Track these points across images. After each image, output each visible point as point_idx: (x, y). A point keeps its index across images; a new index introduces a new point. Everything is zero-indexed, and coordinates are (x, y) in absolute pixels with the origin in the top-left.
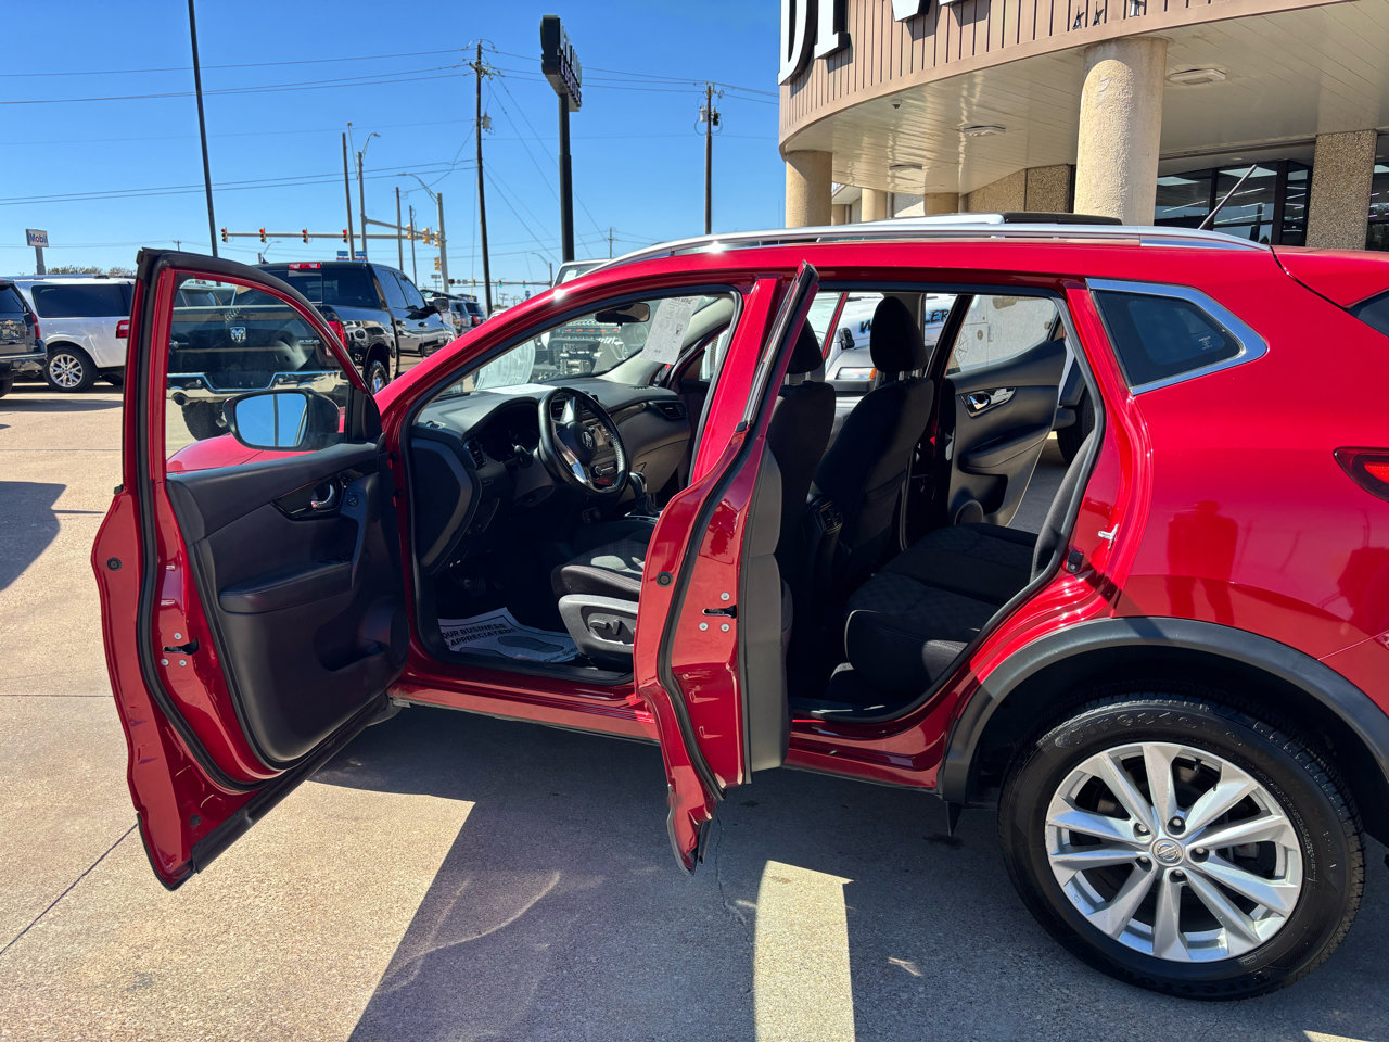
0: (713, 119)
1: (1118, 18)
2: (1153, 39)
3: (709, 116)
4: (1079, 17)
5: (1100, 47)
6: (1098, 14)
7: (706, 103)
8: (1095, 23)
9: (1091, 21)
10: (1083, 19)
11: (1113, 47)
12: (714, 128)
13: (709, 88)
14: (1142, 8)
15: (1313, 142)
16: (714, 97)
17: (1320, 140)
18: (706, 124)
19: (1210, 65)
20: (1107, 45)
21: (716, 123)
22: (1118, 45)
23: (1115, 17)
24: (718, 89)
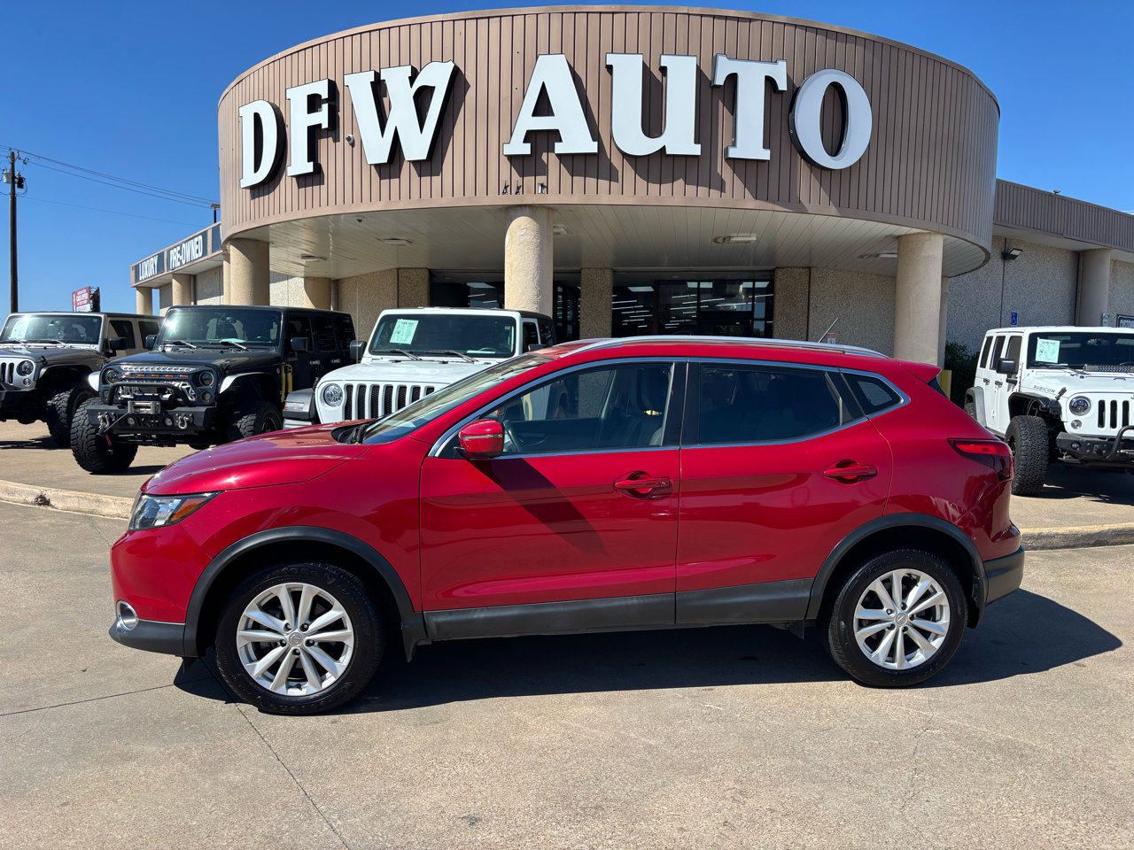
0: (17, 182)
1: (531, 193)
2: (549, 208)
3: (14, 178)
4: (506, 187)
5: (519, 208)
6: (518, 188)
7: (9, 167)
8: (517, 193)
9: (514, 191)
10: (509, 189)
11: (528, 210)
12: (18, 190)
13: (13, 153)
14: (545, 189)
15: (580, 272)
16: (18, 164)
17: (583, 272)
18: (10, 186)
19: (562, 225)
20: (523, 208)
21: (21, 186)
22: (531, 210)
23: (529, 192)
24: (23, 156)
